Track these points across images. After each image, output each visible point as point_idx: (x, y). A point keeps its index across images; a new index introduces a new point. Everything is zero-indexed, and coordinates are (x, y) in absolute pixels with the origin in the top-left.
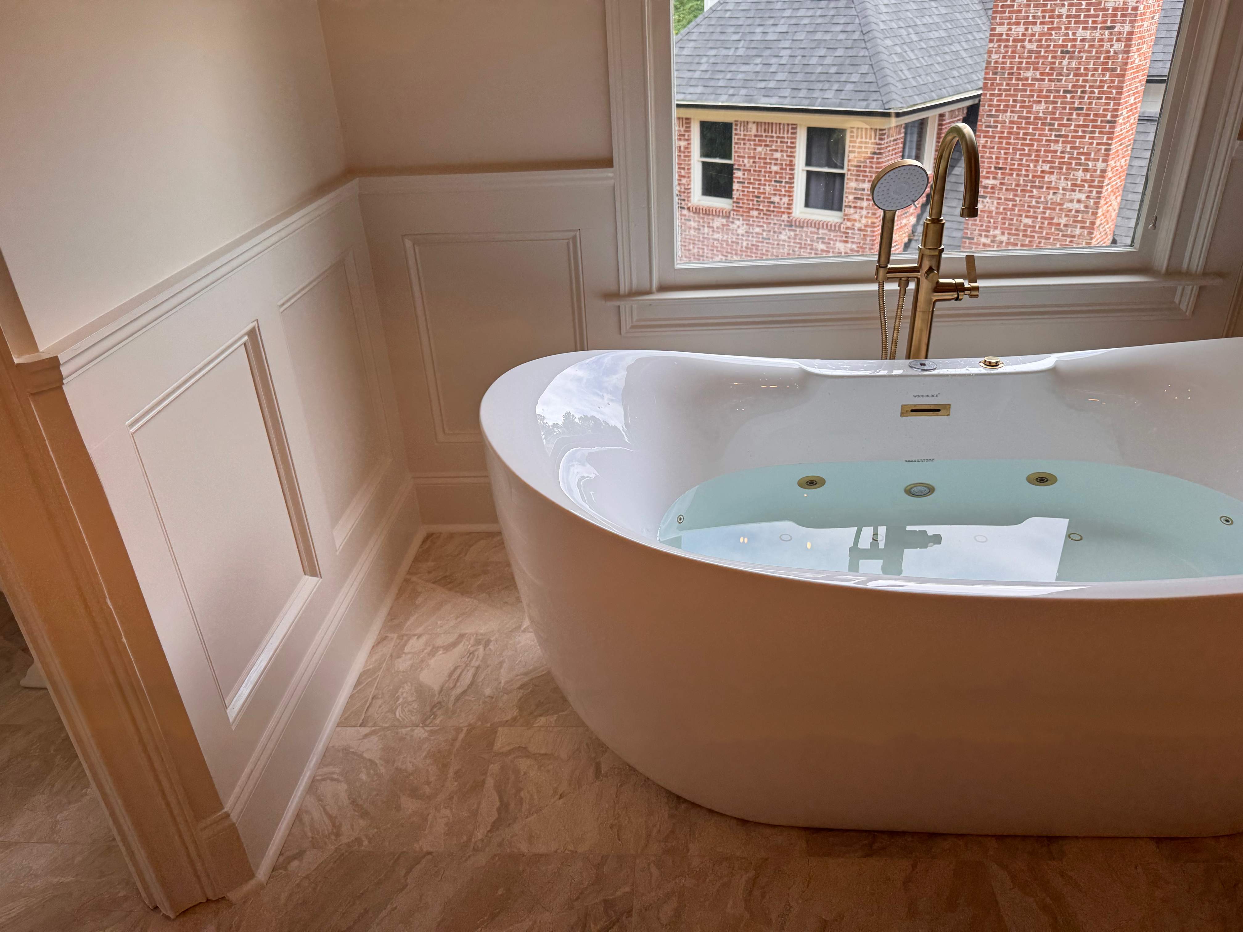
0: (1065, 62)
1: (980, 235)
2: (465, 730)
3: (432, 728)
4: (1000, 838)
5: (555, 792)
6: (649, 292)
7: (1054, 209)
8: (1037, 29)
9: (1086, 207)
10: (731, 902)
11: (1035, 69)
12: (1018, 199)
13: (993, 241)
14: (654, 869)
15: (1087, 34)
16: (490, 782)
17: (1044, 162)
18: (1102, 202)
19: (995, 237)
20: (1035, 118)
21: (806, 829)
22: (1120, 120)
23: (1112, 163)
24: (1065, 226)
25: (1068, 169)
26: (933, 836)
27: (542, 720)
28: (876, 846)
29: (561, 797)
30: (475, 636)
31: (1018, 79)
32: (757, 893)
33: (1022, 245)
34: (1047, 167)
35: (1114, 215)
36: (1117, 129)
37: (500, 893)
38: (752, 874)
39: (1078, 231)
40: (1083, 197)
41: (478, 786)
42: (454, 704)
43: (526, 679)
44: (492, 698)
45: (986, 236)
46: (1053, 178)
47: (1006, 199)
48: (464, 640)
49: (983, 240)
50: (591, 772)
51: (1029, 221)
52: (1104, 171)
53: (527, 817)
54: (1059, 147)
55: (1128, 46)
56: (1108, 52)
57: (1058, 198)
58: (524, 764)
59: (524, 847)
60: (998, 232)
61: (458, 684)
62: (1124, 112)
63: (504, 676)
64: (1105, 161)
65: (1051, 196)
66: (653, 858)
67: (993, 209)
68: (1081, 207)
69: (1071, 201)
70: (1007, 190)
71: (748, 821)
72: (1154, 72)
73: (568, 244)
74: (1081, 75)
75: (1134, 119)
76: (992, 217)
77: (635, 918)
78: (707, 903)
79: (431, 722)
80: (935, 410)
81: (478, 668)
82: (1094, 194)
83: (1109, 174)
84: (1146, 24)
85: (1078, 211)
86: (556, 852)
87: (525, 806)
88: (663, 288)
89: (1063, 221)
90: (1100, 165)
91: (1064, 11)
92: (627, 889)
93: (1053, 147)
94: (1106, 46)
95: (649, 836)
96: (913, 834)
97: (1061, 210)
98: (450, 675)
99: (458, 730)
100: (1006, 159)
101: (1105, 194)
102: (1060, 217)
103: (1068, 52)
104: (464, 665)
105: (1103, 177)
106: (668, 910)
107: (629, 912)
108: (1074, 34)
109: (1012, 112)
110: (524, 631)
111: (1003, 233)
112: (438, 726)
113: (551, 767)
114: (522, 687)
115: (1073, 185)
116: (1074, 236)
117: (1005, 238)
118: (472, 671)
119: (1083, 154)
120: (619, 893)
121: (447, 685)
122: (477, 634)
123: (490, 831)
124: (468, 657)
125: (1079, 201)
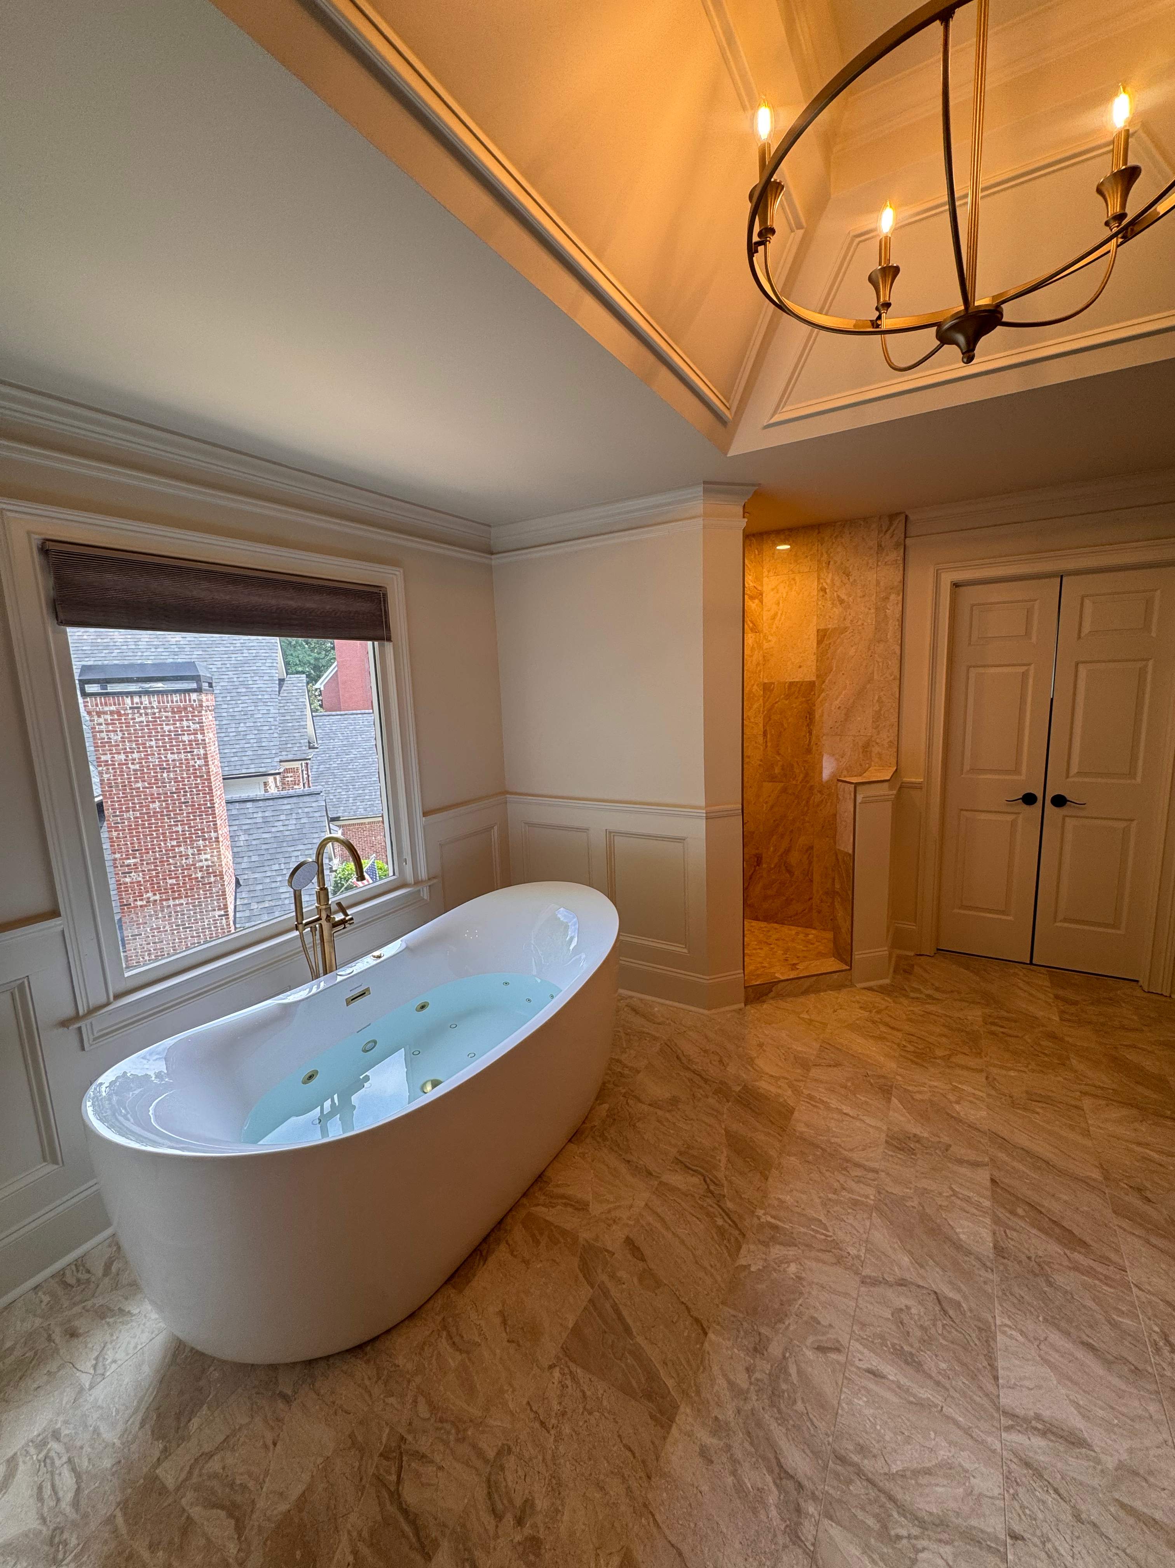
0: (165, 775)
1: (136, 900)
2: (119, 1514)
3: (73, 1554)
4: (525, 1195)
5: (266, 1446)
6: (108, 1004)
7: (190, 869)
8: (136, 755)
9: (213, 862)
10: (450, 1360)
11: (143, 781)
12: (159, 868)
13: (148, 902)
14: (391, 1400)
15: (176, 756)
16: (196, 1512)
17: (171, 840)
18: (223, 857)
19: (149, 898)
20: (154, 813)
21: (446, 1283)
22: (216, 805)
23: (220, 832)
24: (202, 878)
25: (191, 841)
26: (501, 1222)
27: (195, 1422)
28: (484, 1253)
29: (275, 1444)
30: (30, 1444)
31: (131, 789)
32: (457, 1339)
33: (173, 899)
34: (174, 843)
35: (231, 863)
36: (217, 811)
37: (298, 1557)
38: (444, 1333)
39: (212, 879)
40: (208, 857)
41: (188, 1527)
42: (77, 1511)
43: (139, 1417)
44: (119, 1462)
45: (142, 900)
46: (182, 849)
47: (149, 870)
48: (21, 1460)
49: (139, 903)
50: (281, 1405)
51: (174, 881)
52: (217, 838)
53: (262, 1488)
54: (180, 828)
55: (207, 762)
56: (194, 766)
57: (190, 861)
58: (215, 1465)
59: (283, 1507)
60: (150, 894)
61: (61, 1494)
62: (216, 800)
63: (110, 1435)
64: (215, 832)
65: (184, 861)
66: (382, 1396)
67: (140, 879)
68: (210, 863)
69: (201, 861)
70: (147, 864)
71: (414, 1313)
72: (226, 773)
73: (12, 994)
74: (179, 782)
75: (223, 803)
76: (141, 885)
77: (410, 1438)
78: (439, 1377)
79: (65, 1553)
80: (363, 994)
81: (70, 1461)
82: (215, 853)
83: (221, 839)
84: (212, 748)
85: (208, 866)
86: (312, 1476)
87: (251, 1484)
88: (117, 997)
89: (199, 875)
90: (213, 835)
91: (153, 743)
92: (387, 1430)
93: (174, 829)
94: (192, 763)
95: (366, 1388)
96: (493, 1230)
97: (195, 868)
98: (40, 1498)
99: (110, 1520)
100: (140, 843)
101: (222, 852)
102: (196, 873)
103: (164, 768)
104: (48, 1476)
105: (218, 842)
106: (423, 1410)
107: (403, 1439)
108: (166, 757)
109: (134, 811)
110: (91, 1387)
111: (155, 894)
112: (79, 1544)
113: (242, 1439)
114: (142, 1425)
115: (198, 851)
116: (211, 883)
117: (157, 897)
118: (66, 1472)
119: (198, 830)
120: (384, 1440)
121: (46, 1509)
122: (32, 1441)
123: (239, 1538)
124: (45, 1466)
125: (206, 860)
